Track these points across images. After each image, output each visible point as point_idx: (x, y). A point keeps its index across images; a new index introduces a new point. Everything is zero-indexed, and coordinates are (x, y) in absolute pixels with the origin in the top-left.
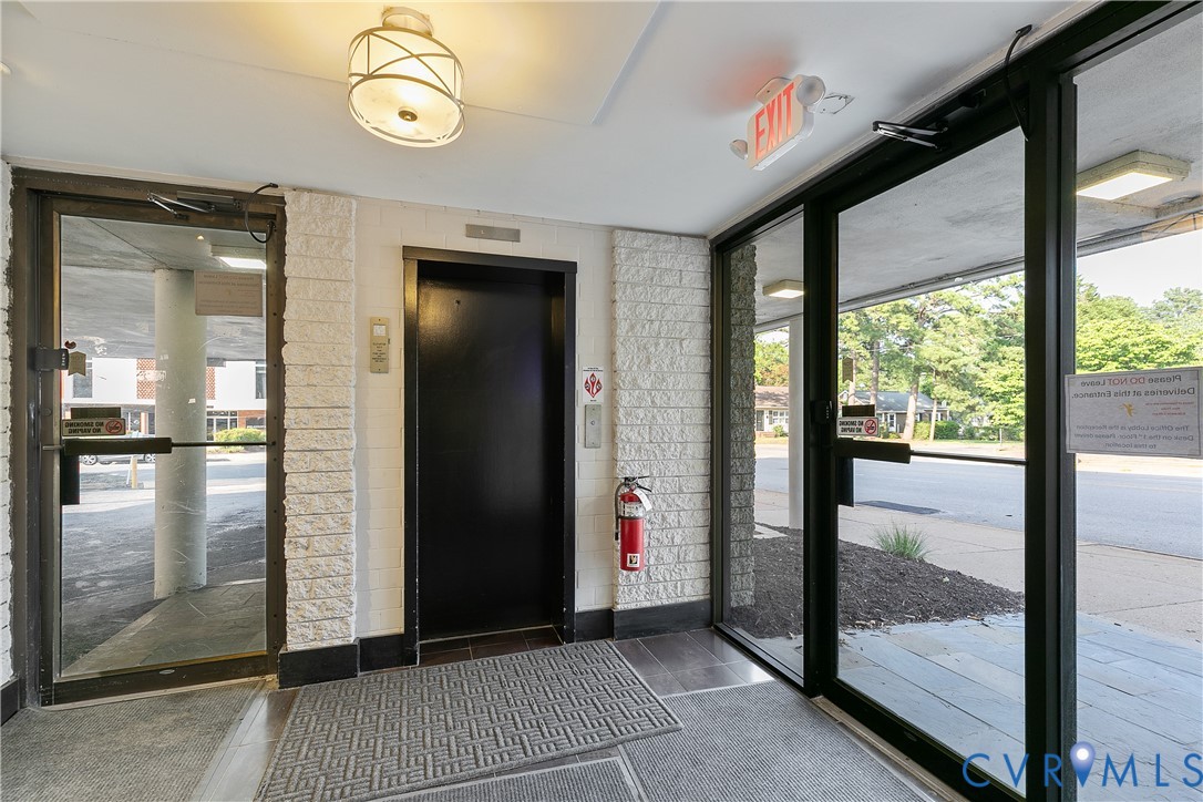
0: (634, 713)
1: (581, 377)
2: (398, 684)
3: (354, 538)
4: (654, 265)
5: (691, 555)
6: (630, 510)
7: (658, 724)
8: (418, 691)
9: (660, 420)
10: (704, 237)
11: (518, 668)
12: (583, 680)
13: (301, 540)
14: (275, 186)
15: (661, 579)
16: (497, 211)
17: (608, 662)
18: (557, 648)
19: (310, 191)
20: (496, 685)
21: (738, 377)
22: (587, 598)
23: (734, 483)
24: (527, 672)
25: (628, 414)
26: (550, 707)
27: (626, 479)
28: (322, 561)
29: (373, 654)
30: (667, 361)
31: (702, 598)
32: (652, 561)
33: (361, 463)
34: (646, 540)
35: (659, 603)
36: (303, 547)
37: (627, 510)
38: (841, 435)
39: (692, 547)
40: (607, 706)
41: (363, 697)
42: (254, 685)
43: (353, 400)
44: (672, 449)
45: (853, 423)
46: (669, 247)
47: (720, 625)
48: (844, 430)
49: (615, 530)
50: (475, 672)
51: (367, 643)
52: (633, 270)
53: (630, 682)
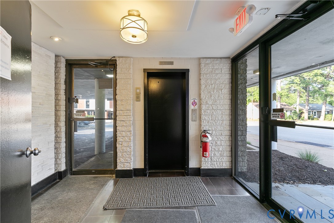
0: (202, 198)
1: (191, 101)
2: (142, 181)
3: (132, 143)
4: (213, 68)
5: (225, 154)
6: (205, 140)
7: (209, 203)
8: (146, 183)
9: (215, 113)
10: (229, 58)
11: (172, 181)
12: (189, 187)
13: (120, 142)
14: (115, 57)
15: (215, 161)
16: (167, 57)
17: (197, 183)
18: (184, 177)
19: (122, 57)
20: (166, 185)
21: (241, 100)
22: (193, 164)
23: (240, 133)
24: (174, 183)
25: (205, 112)
26: (178, 193)
27: (204, 130)
28: (125, 148)
29: (136, 173)
30: (217, 96)
31: (229, 167)
32: (212, 155)
33: (134, 124)
34: (210, 149)
35: (215, 168)
36: (121, 144)
37: (204, 139)
38: (272, 118)
39: (225, 152)
40: (195, 195)
41: (133, 183)
42: (110, 177)
43: (132, 108)
44: (219, 122)
45: (276, 114)
46: (217, 62)
47: (235, 177)
48: (273, 117)
49: (200, 145)
50: (161, 181)
51: (135, 170)
52: (206, 70)
53: (203, 189)
